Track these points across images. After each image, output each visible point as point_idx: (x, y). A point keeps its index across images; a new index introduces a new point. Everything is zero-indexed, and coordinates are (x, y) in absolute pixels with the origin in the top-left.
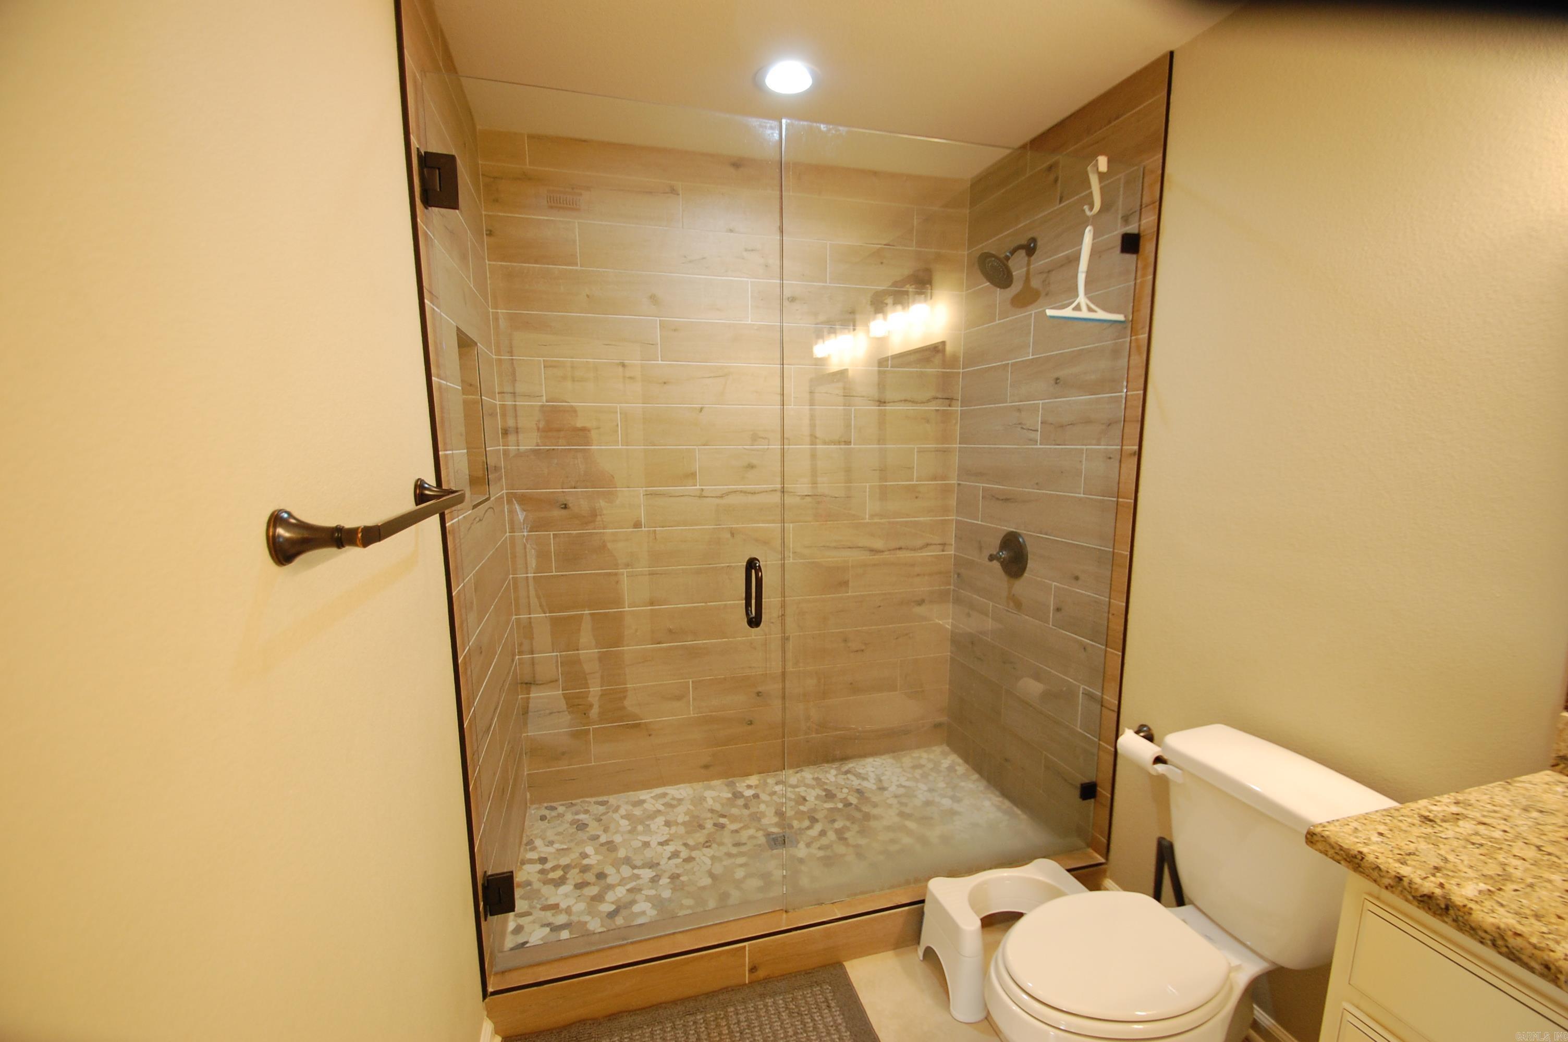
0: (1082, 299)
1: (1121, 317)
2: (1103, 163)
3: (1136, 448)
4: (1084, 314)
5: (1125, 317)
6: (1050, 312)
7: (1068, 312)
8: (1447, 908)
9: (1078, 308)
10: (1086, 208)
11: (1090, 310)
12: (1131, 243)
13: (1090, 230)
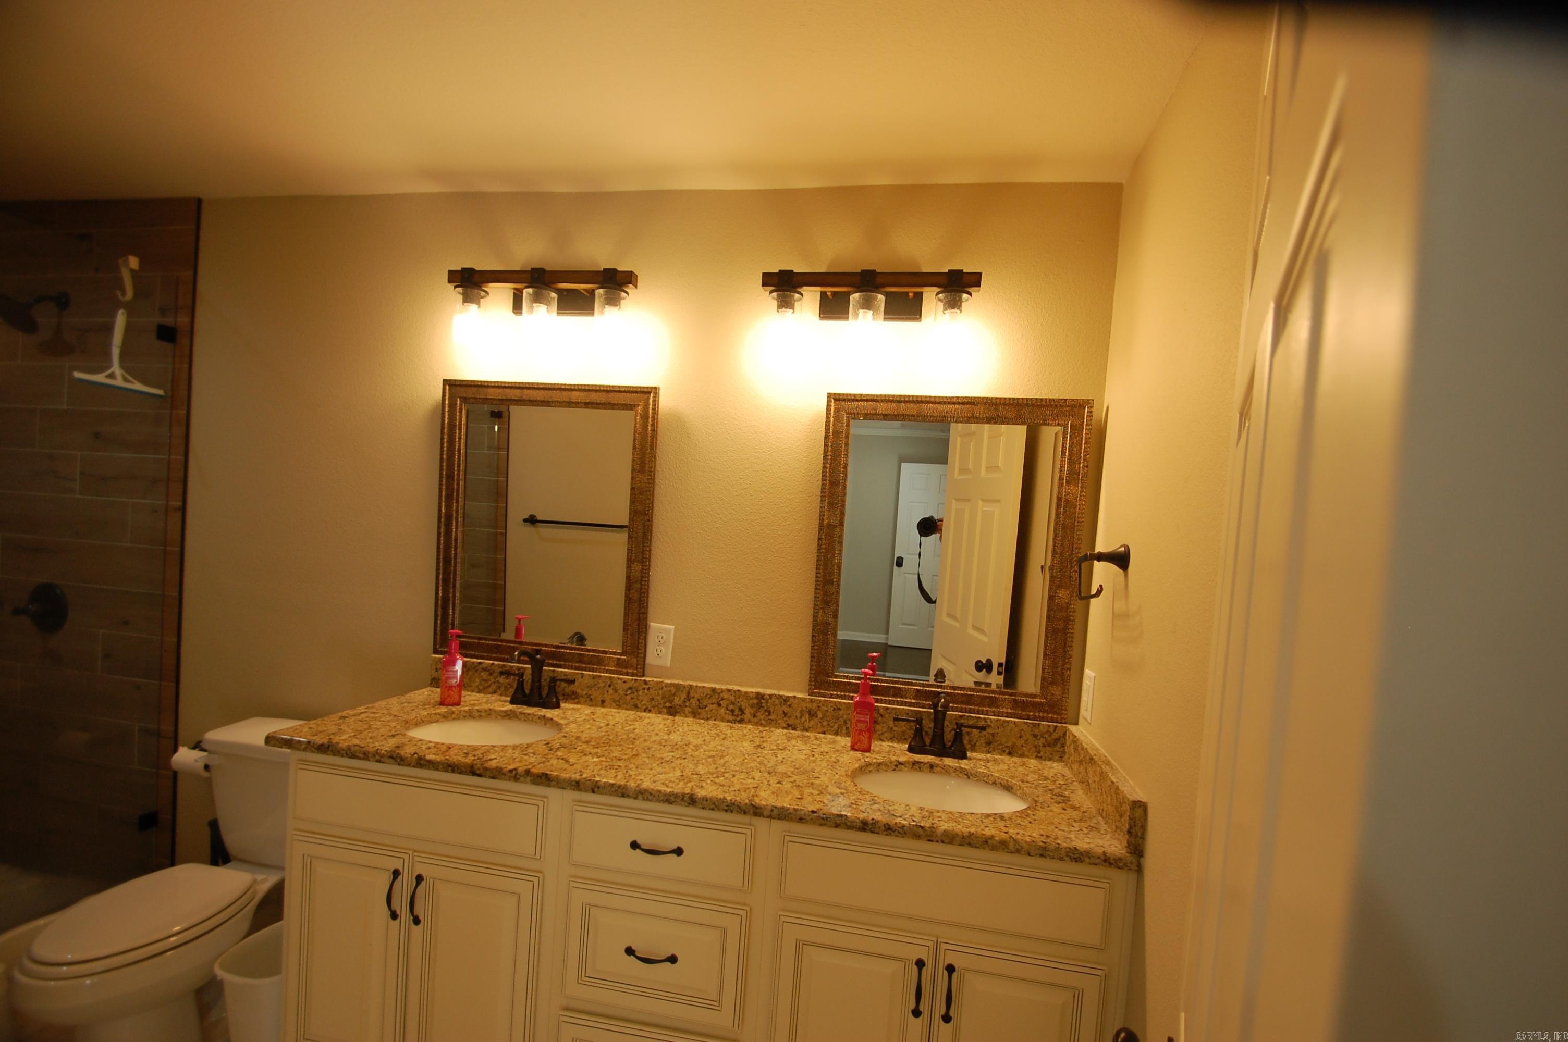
0: (116, 368)
1: (160, 392)
2: (134, 262)
3: (180, 504)
4: (119, 382)
5: (165, 392)
6: (78, 375)
7: (100, 378)
8: (329, 747)
9: (112, 376)
10: (119, 293)
11: (126, 380)
12: (167, 334)
13: (123, 313)
